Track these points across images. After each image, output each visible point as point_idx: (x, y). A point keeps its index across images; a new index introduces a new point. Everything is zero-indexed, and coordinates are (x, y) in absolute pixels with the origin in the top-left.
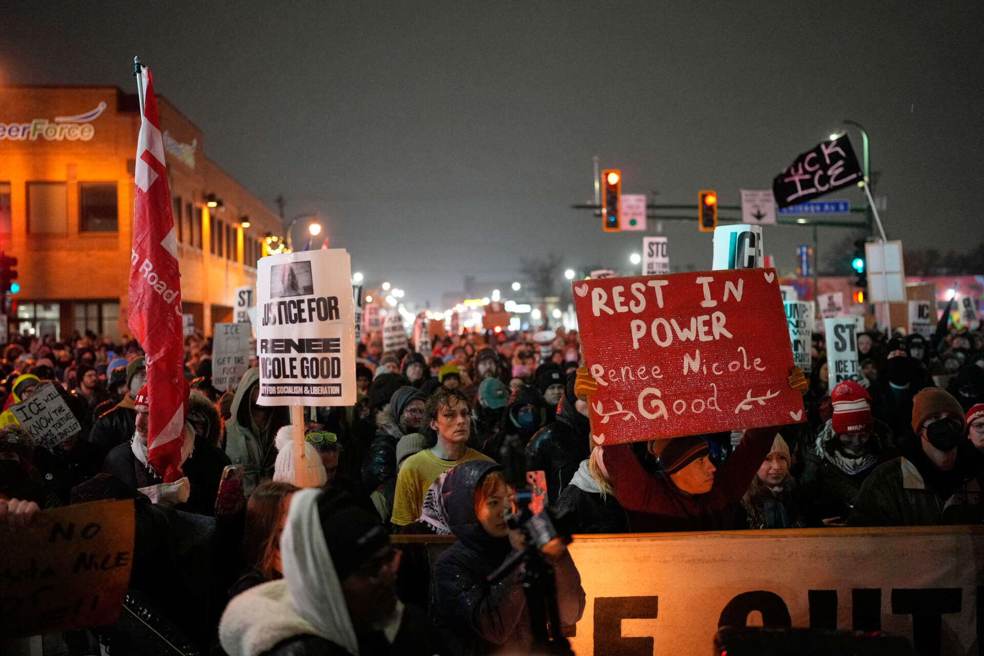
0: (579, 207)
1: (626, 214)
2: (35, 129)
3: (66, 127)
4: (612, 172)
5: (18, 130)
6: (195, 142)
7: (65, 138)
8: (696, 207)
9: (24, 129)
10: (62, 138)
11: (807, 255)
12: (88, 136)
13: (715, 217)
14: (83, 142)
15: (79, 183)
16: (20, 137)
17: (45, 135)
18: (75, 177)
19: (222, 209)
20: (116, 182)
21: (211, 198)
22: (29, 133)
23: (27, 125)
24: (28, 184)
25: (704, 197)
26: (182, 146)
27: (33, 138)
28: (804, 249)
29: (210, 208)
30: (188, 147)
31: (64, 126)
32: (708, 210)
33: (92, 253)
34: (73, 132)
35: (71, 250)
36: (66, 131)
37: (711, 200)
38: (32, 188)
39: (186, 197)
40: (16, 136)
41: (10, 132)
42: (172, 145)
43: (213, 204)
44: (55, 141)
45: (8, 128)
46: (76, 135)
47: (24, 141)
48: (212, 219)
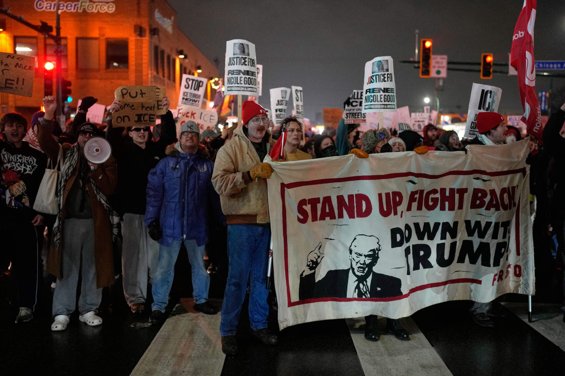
0: (405, 62)
1: (434, 67)
2: (81, 6)
3: (99, 5)
4: (428, 41)
5: (71, 6)
6: (173, 18)
7: (98, 11)
8: (480, 64)
9: (75, 5)
10: (96, 11)
11: (545, 97)
12: (112, 10)
13: (491, 70)
14: (109, 14)
15: (106, 38)
16: (72, 10)
17: (87, 10)
18: (104, 35)
19: (187, 61)
20: (128, 39)
21: (181, 53)
22: (78, 8)
23: (76, 3)
24: (77, 39)
25: (485, 57)
26: (165, 19)
27: (80, 11)
28: (544, 93)
29: (180, 59)
30: (169, 21)
31: (98, 4)
32: (487, 65)
33: (113, 81)
34: (103, 8)
35: (101, 79)
36: (99, 7)
37: (489, 59)
38: (79, 41)
39: (167, 51)
40: (71, 9)
41: (67, 7)
42: (160, 18)
43: (182, 57)
44: (93, 13)
45: (66, 5)
46: (105, 10)
47: (75, 13)
48: (181, 66)
